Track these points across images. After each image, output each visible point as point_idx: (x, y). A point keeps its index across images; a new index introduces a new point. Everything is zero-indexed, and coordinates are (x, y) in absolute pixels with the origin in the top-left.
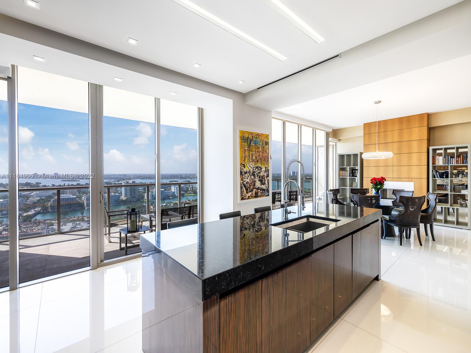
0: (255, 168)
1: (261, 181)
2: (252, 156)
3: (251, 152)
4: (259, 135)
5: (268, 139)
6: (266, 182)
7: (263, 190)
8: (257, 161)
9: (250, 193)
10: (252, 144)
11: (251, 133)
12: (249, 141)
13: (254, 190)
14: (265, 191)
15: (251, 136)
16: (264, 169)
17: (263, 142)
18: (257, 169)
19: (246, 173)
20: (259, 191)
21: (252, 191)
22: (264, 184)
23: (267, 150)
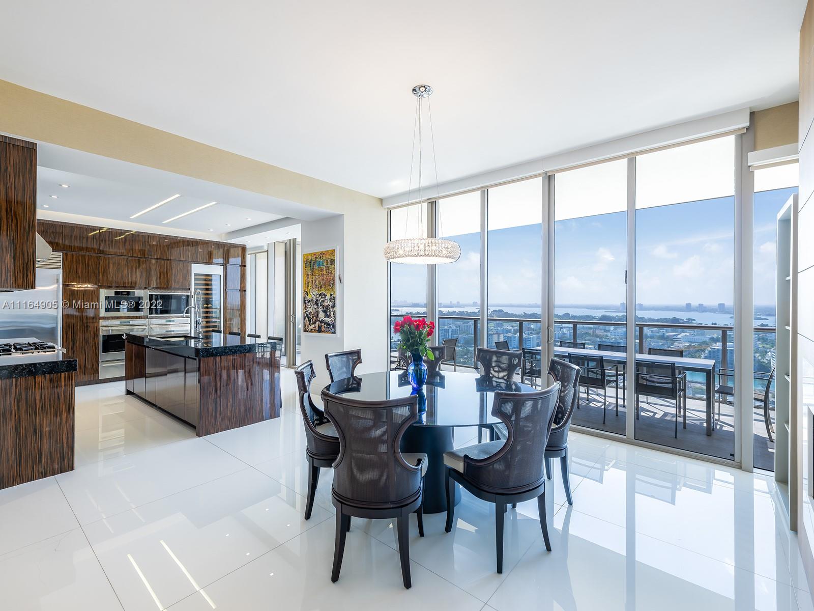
0: (318, 296)
1: (325, 312)
2: (316, 281)
3: (314, 277)
4: (324, 254)
5: (334, 255)
6: (332, 315)
7: (328, 324)
8: (321, 287)
9: (313, 326)
10: (315, 267)
11: (315, 254)
12: (312, 264)
13: (317, 322)
14: (330, 326)
15: (315, 257)
16: (328, 297)
17: (327, 261)
18: (320, 297)
19: (309, 302)
20: (323, 324)
21: (315, 323)
22: (329, 316)
23: (333, 271)
